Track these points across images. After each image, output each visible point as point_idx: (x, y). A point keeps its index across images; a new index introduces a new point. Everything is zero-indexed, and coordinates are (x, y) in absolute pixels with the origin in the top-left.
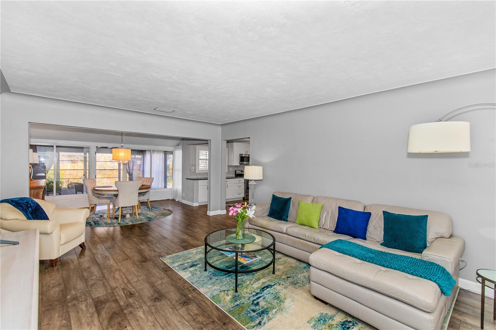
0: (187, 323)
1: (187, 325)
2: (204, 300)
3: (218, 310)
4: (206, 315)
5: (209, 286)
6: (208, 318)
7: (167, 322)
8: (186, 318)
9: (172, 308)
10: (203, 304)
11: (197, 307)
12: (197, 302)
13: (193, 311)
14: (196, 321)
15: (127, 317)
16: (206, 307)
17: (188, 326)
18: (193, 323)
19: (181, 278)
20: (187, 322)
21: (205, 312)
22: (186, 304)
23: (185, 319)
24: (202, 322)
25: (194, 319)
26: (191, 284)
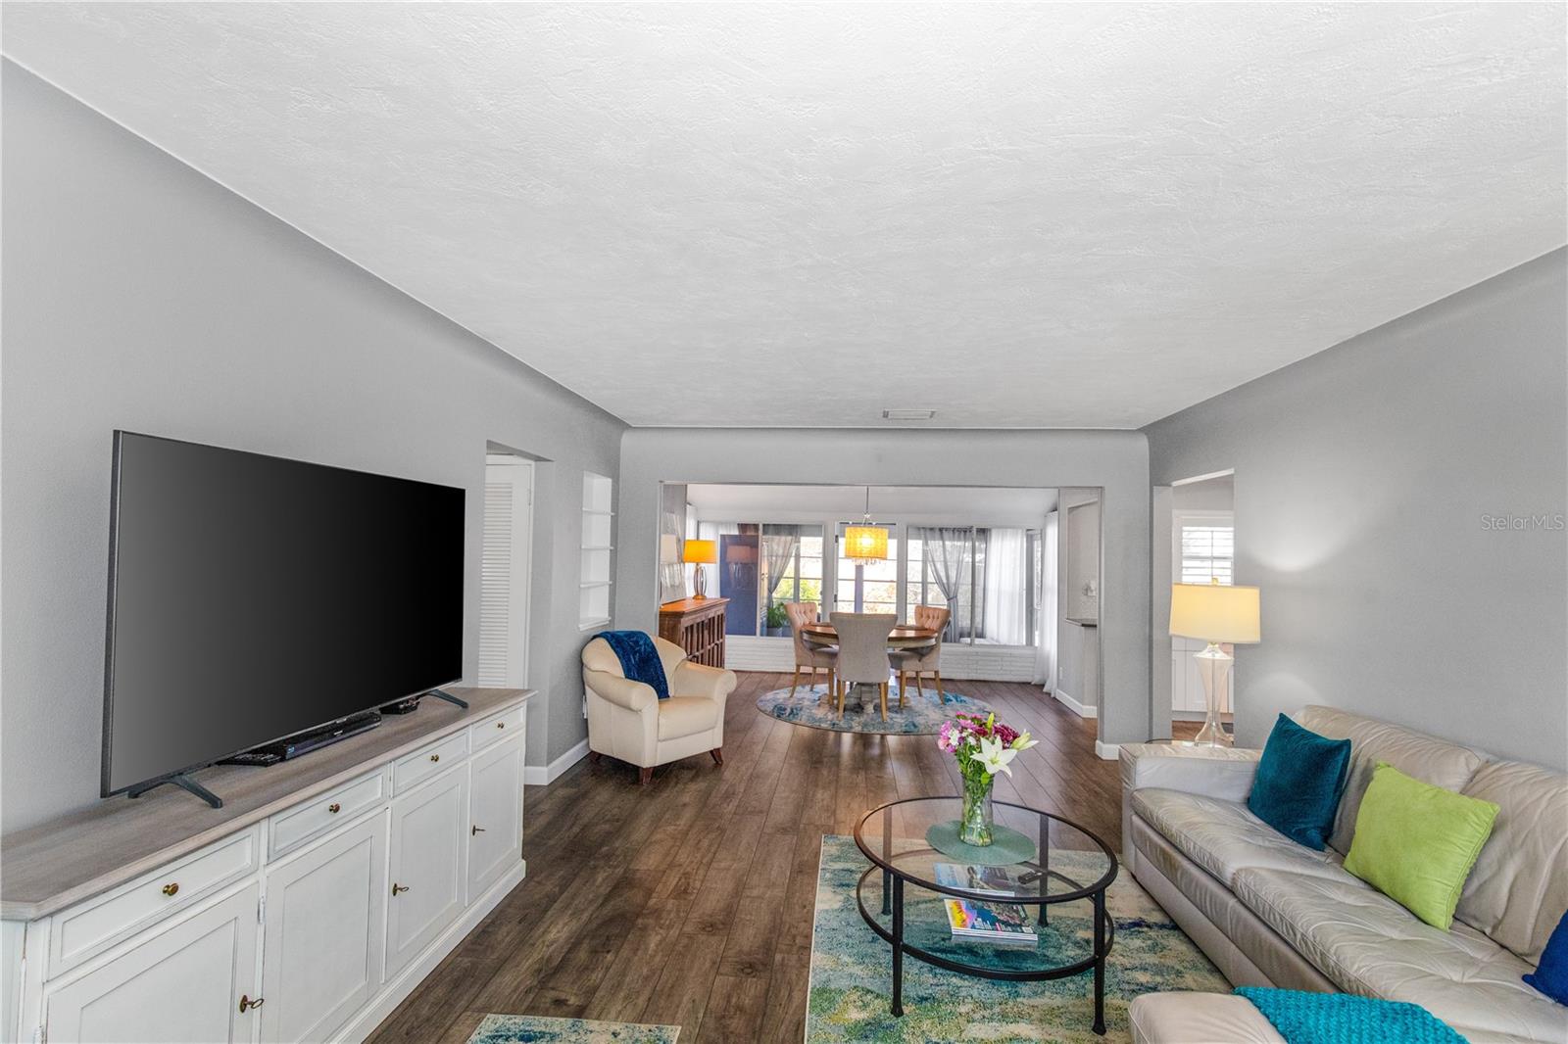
0: (701, 1015)
1: (697, 1018)
2: (797, 984)
3: (797, 1030)
4: (759, 1021)
5: (845, 959)
6: (754, 1033)
7: (673, 987)
8: (712, 1002)
9: (714, 963)
10: (784, 993)
11: (763, 991)
12: (776, 980)
13: (742, 996)
14: (723, 1021)
15: (629, 933)
16: (781, 1005)
17: (696, 1023)
18: (711, 1023)
19: (808, 907)
20: (705, 1013)
21: (765, 1014)
22: (750, 971)
23: (708, 1003)
24: (732, 1033)
25: (724, 1017)
26: (814, 928)
